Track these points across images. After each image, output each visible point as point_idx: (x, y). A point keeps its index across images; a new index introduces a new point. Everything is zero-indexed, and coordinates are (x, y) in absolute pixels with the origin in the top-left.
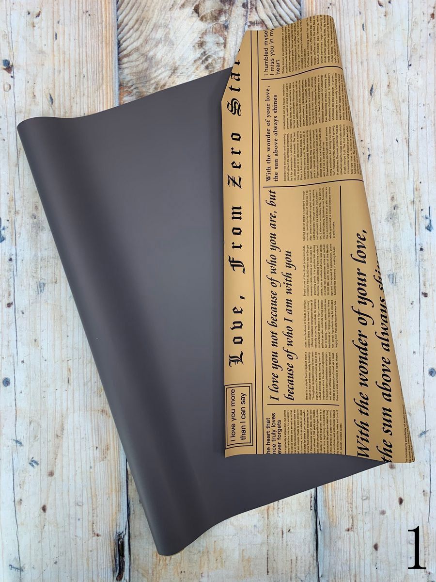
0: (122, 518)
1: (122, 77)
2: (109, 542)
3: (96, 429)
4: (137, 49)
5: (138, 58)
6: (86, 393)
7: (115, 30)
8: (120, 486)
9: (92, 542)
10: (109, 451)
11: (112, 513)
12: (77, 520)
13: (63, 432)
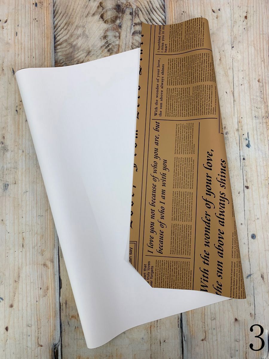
0: (57, 335)
1: (56, 57)
2: (49, 350)
3: (40, 277)
4: (66, 41)
5: (67, 46)
6: (34, 253)
7: (52, 29)
8: (56, 313)
9: (38, 350)
10: (48, 291)
11: (51, 331)
12: (28, 336)
13: (19, 279)
